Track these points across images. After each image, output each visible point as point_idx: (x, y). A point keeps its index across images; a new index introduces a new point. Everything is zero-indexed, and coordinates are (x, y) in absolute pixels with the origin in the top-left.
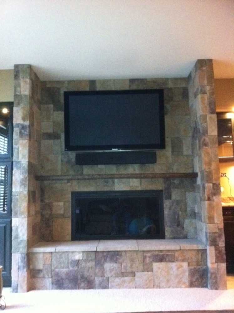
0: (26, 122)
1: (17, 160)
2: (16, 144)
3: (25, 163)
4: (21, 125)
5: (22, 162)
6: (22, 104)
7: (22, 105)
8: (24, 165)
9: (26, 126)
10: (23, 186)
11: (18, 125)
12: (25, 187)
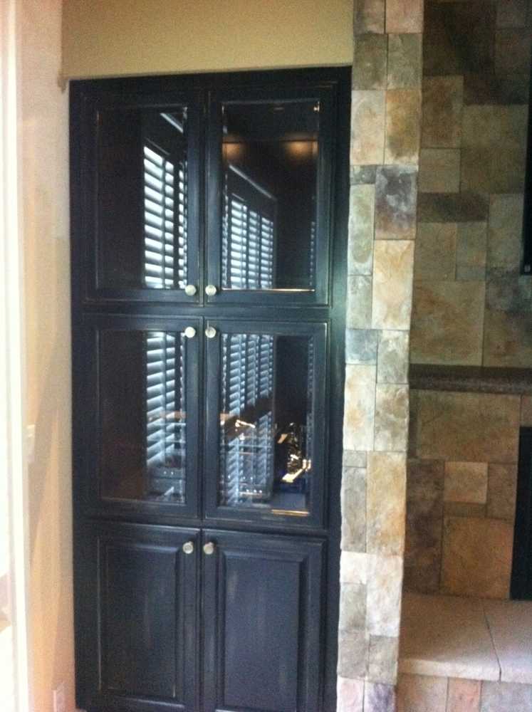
0: (405, 158)
1: (362, 324)
2: (361, 258)
3: (397, 339)
4: (384, 171)
5: (385, 335)
6: (390, 77)
7: (390, 82)
8: (392, 346)
9: (405, 177)
10: (387, 433)
11: (370, 173)
12: (394, 435)
